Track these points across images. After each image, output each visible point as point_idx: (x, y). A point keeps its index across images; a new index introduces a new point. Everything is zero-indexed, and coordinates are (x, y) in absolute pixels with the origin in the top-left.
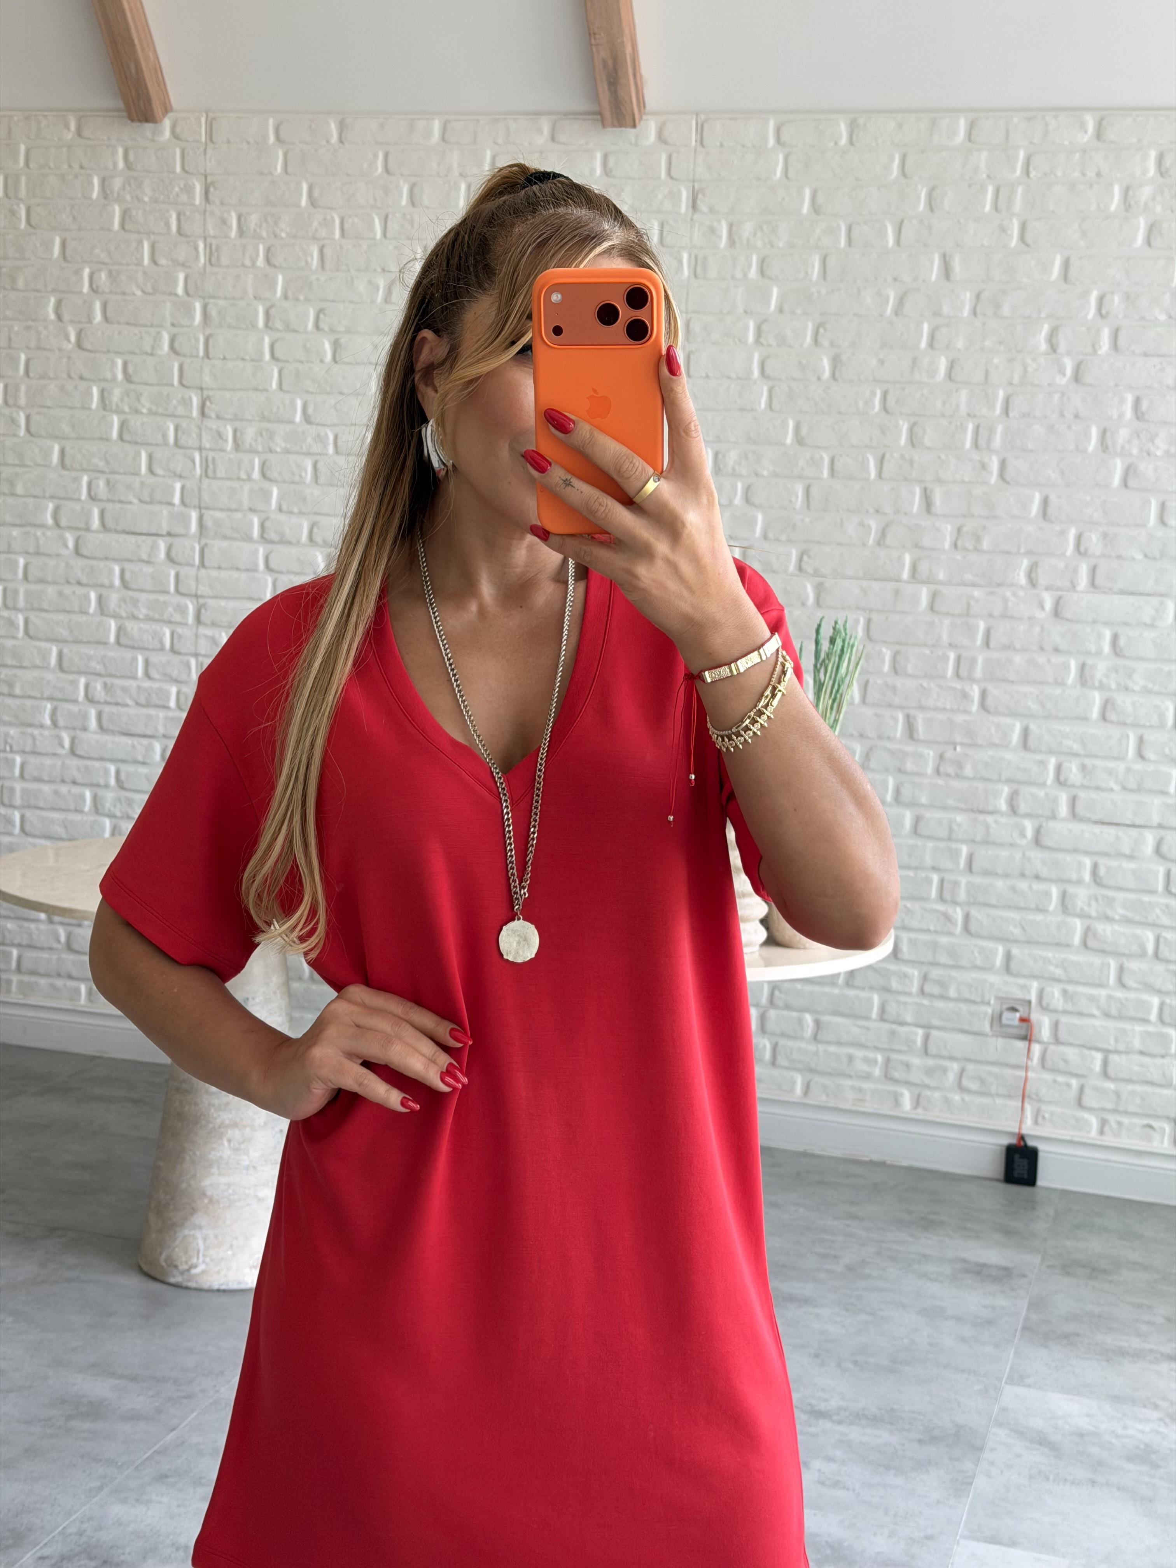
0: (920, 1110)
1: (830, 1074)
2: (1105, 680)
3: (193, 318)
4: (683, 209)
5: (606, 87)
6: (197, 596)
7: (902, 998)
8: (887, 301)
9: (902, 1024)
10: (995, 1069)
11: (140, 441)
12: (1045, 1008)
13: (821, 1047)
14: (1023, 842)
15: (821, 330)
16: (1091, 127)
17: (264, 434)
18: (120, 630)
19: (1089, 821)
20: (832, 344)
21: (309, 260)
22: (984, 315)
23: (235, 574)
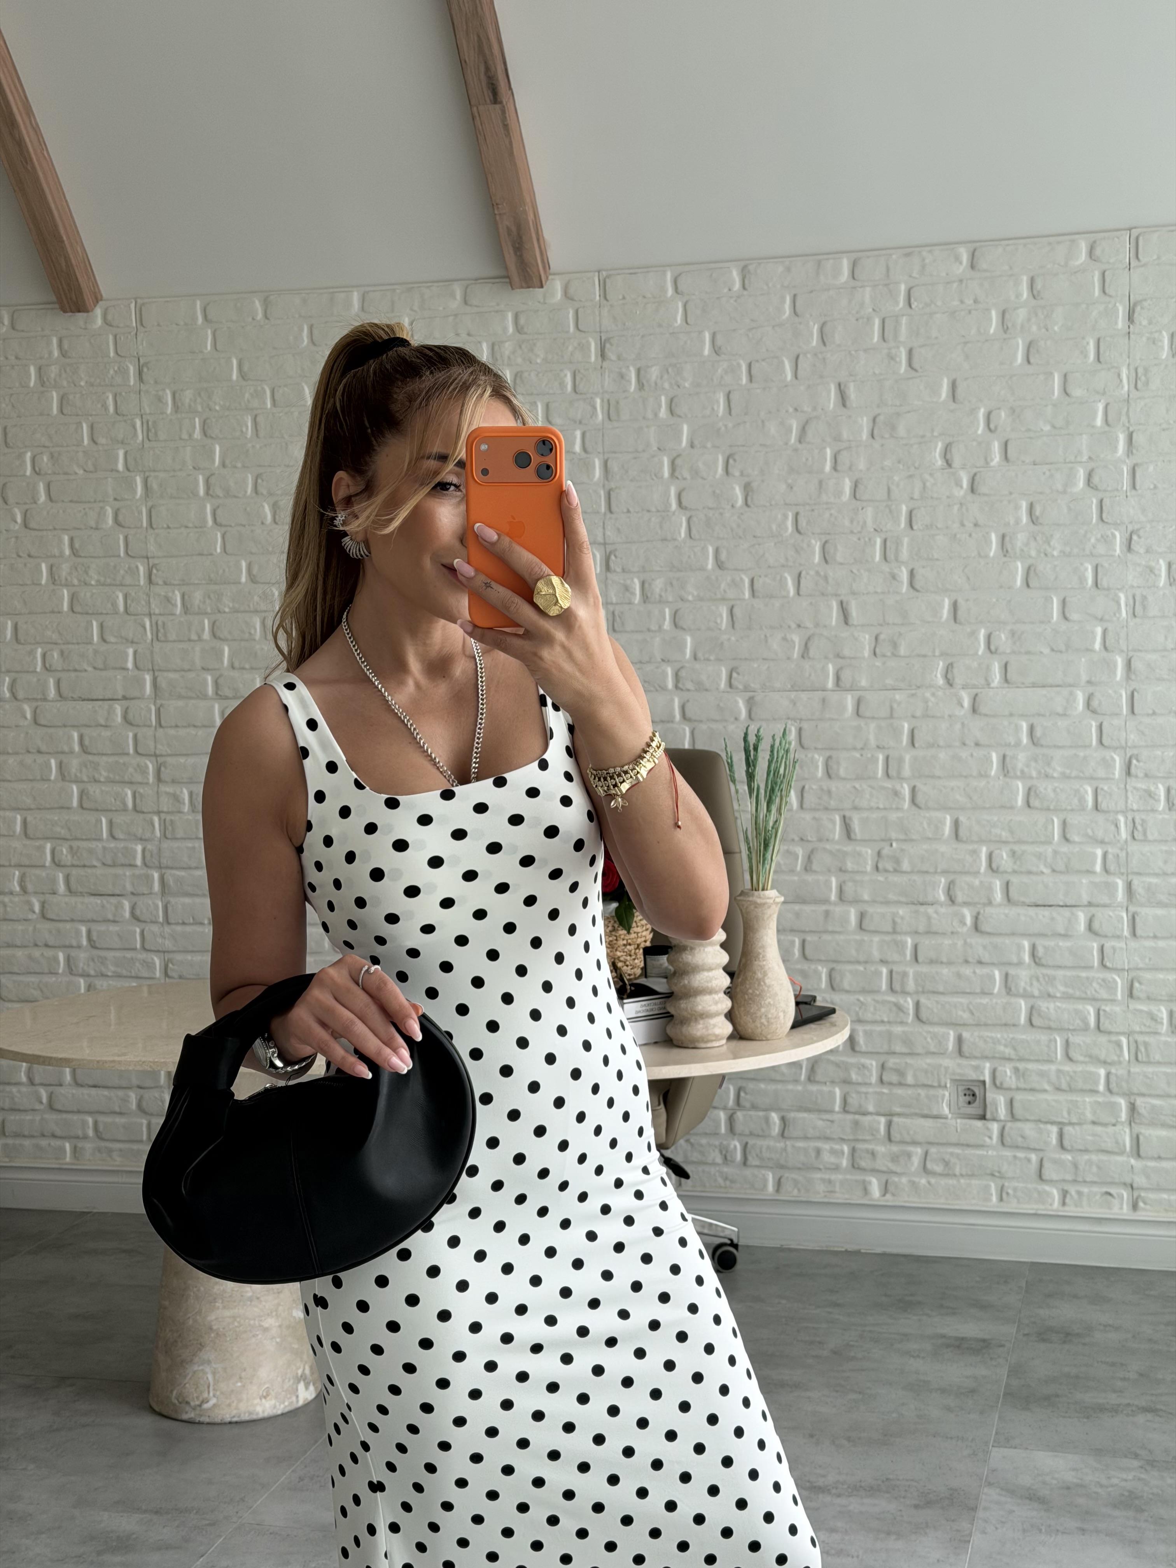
0: (888, 1196)
1: (799, 1169)
2: (1026, 770)
3: (134, 491)
4: (593, 359)
5: (512, 252)
6: (156, 756)
7: (863, 1089)
8: (791, 431)
9: (865, 1114)
10: (958, 1151)
11: (90, 612)
12: (998, 1087)
13: (788, 1143)
14: (965, 929)
15: (731, 461)
16: (965, 258)
17: (212, 596)
18: (82, 794)
19: (1024, 904)
20: (742, 474)
21: (244, 430)
22: (883, 437)
23: (193, 731)
